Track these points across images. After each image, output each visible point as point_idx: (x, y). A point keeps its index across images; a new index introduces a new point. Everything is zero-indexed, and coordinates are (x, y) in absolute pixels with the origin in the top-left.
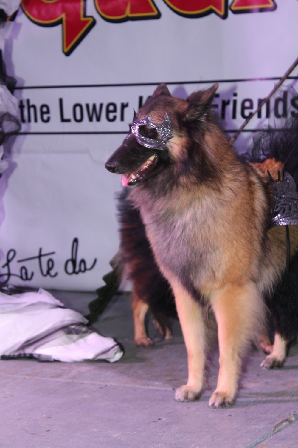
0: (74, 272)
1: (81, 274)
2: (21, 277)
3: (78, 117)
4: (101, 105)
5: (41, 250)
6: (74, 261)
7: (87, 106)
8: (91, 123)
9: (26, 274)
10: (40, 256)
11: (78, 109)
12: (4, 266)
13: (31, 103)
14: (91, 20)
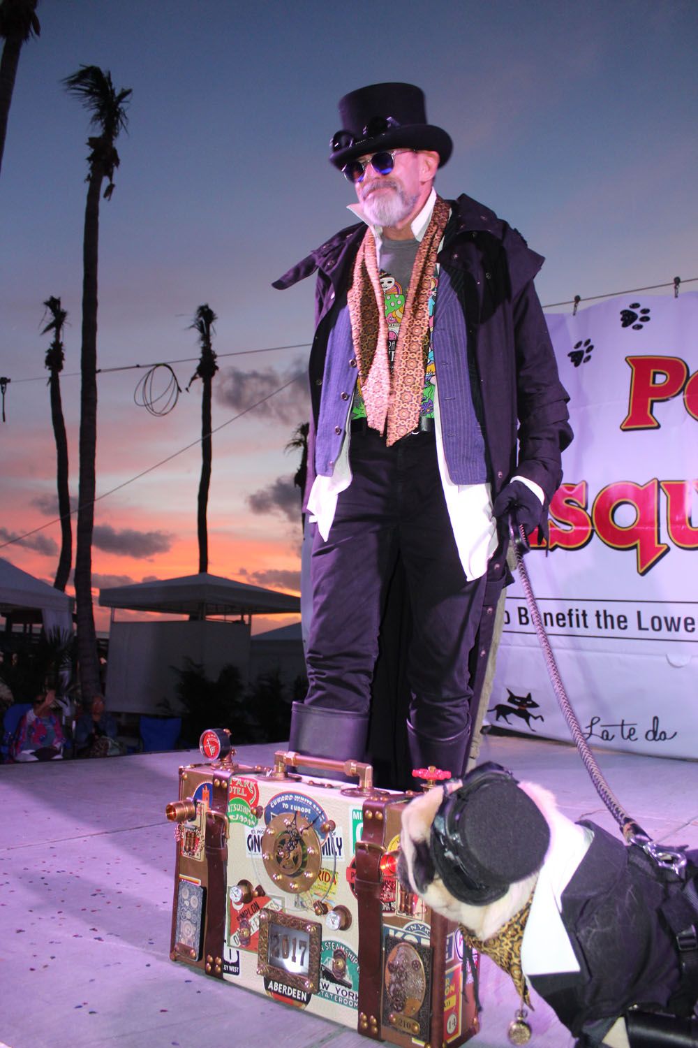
0: (654, 739)
1: (660, 741)
2: (602, 738)
3: (657, 626)
4: (679, 619)
5: (623, 721)
6: (655, 733)
7: (666, 618)
8: (669, 633)
9: (607, 736)
10: (623, 725)
11: (656, 621)
12: (587, 727)
13: (608, 613)
14: (666, 547)
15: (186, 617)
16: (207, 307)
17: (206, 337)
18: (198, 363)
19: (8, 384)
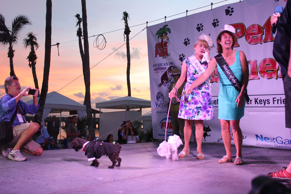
15: (125, 110)
16: (126, 12)
17: (126, 22)
18: (124, 30)
19: (59, 45)
